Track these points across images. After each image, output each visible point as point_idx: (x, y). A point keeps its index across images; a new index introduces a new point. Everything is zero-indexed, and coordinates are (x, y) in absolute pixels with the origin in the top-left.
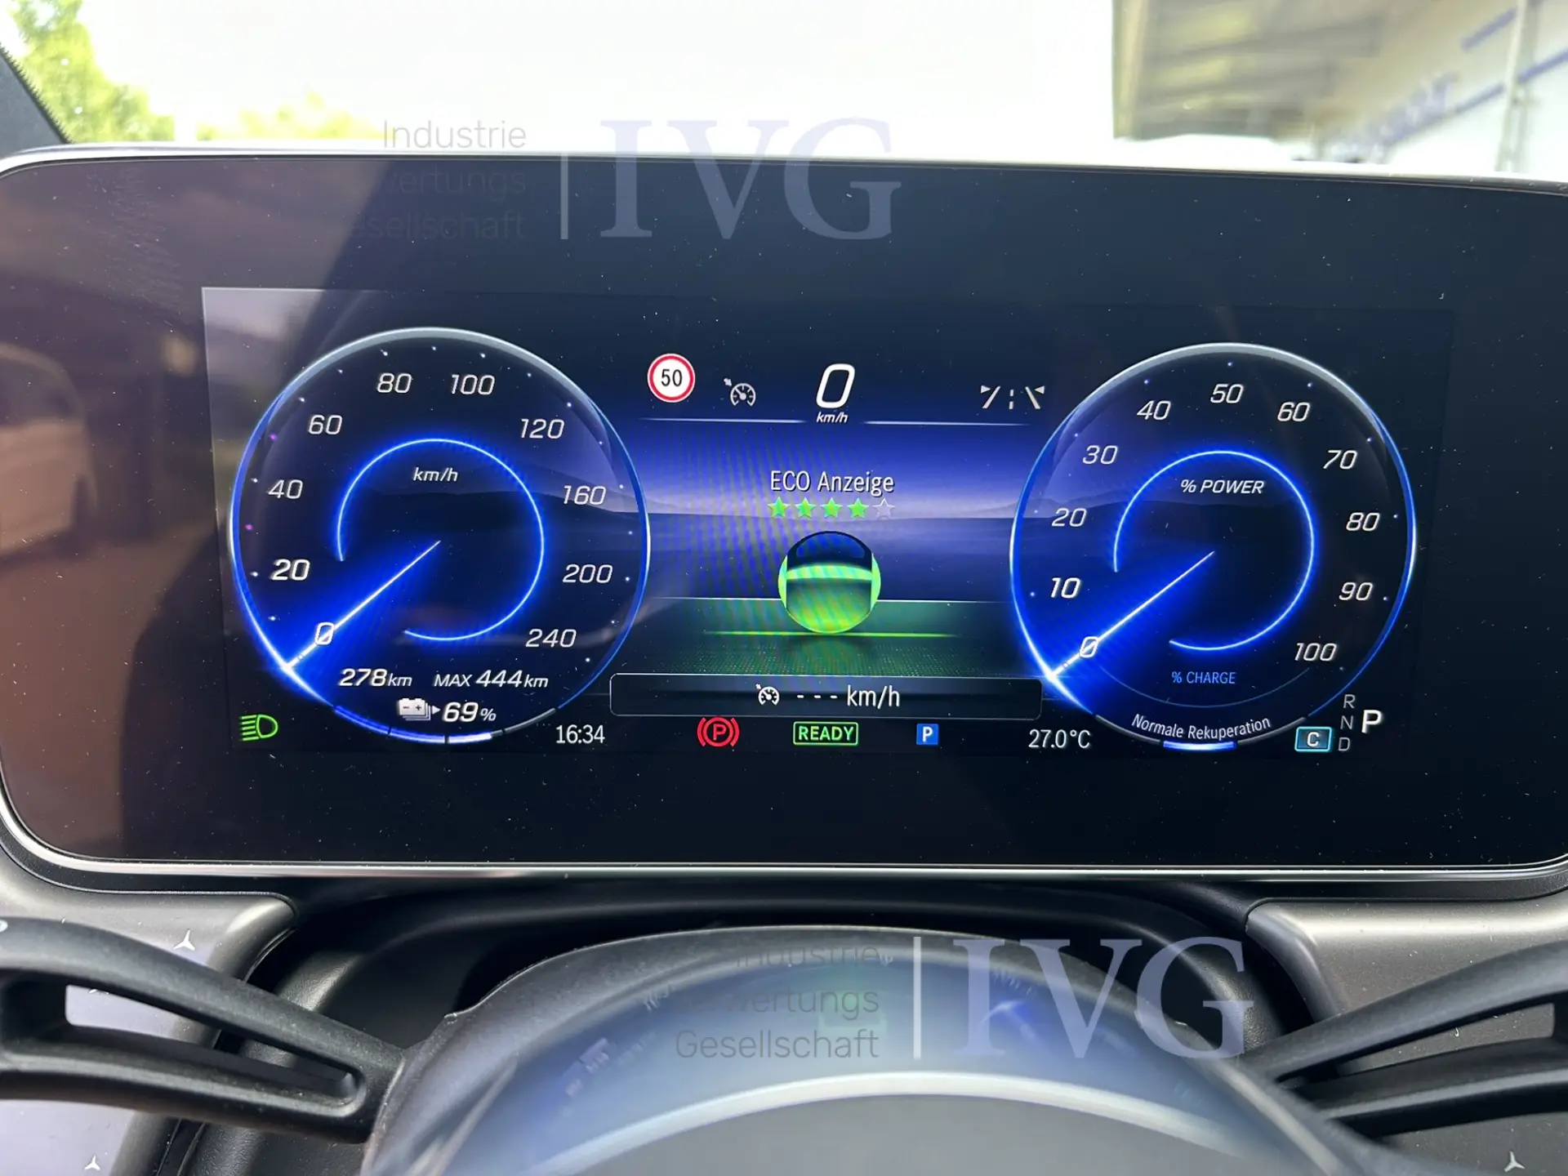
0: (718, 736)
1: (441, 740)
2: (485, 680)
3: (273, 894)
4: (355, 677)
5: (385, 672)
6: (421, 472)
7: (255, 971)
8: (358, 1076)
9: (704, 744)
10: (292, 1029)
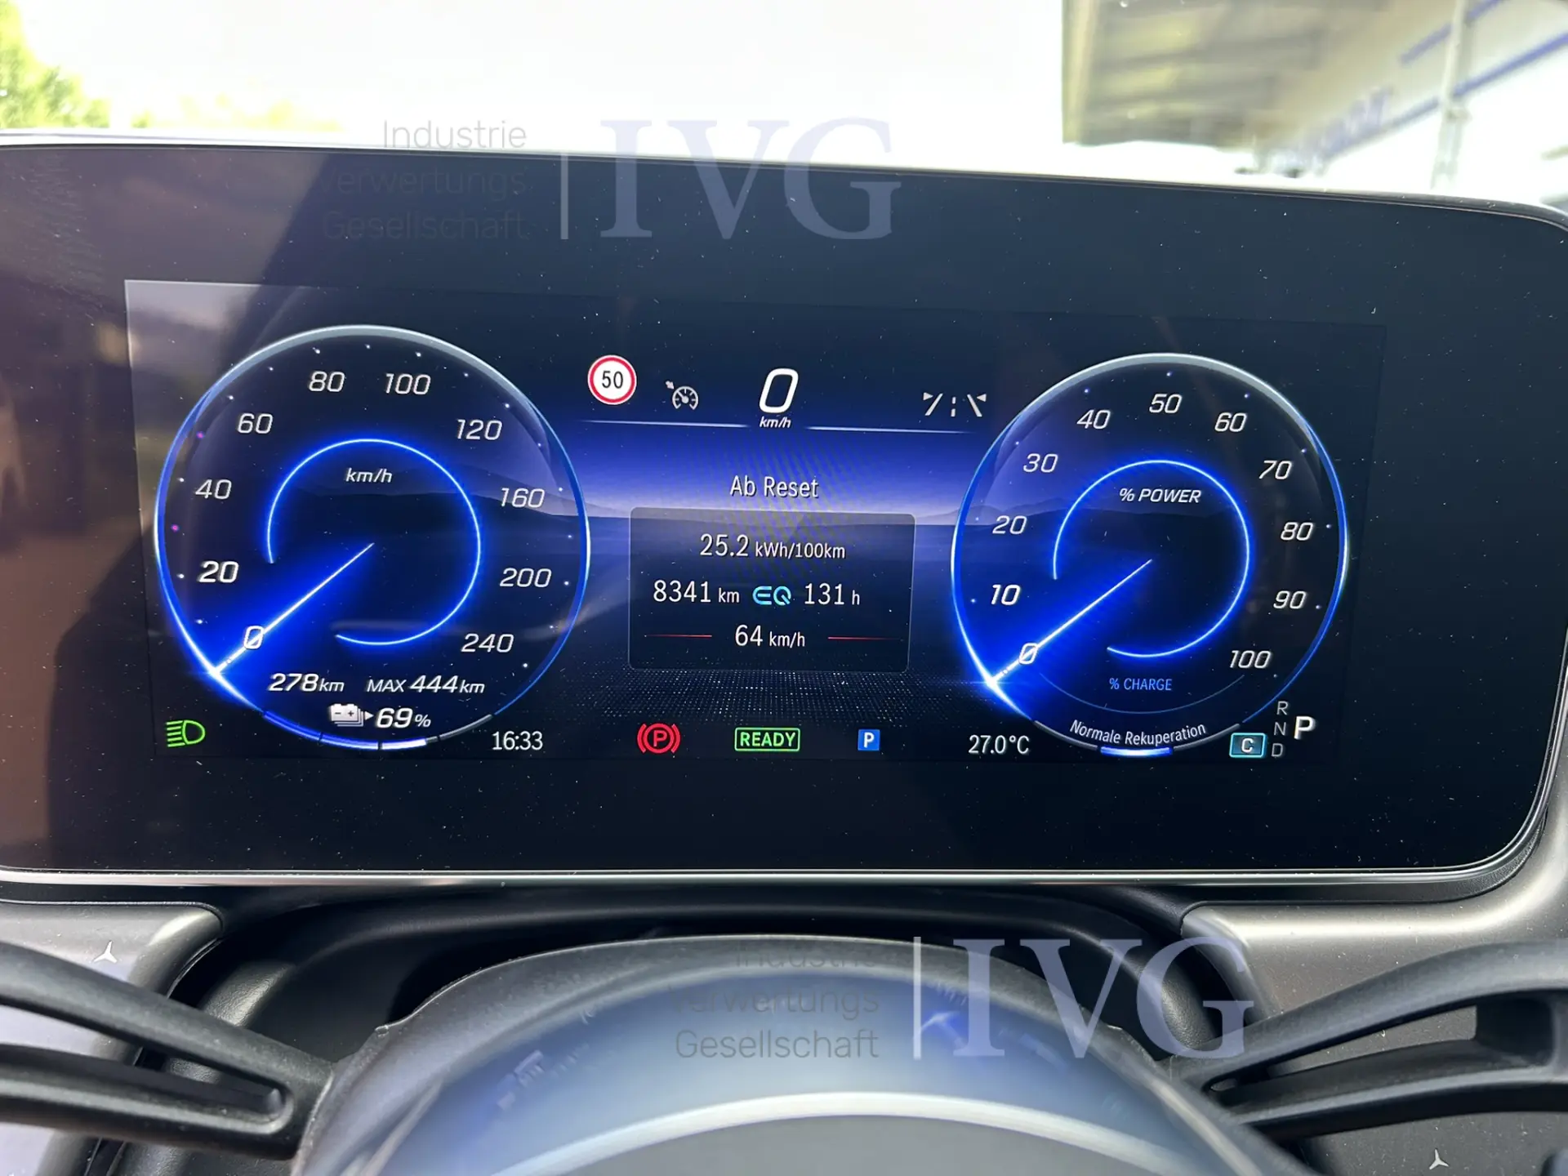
0: (658, 743)
1: (374, 747)
2: (419, 685)
3: (200, 904)
4: (284, 683)
5: (317, 677)
6: (354, 473)
7: (179, 983)
8: (284, 1091)
9: (644, 751)
10: (214, 1044)
